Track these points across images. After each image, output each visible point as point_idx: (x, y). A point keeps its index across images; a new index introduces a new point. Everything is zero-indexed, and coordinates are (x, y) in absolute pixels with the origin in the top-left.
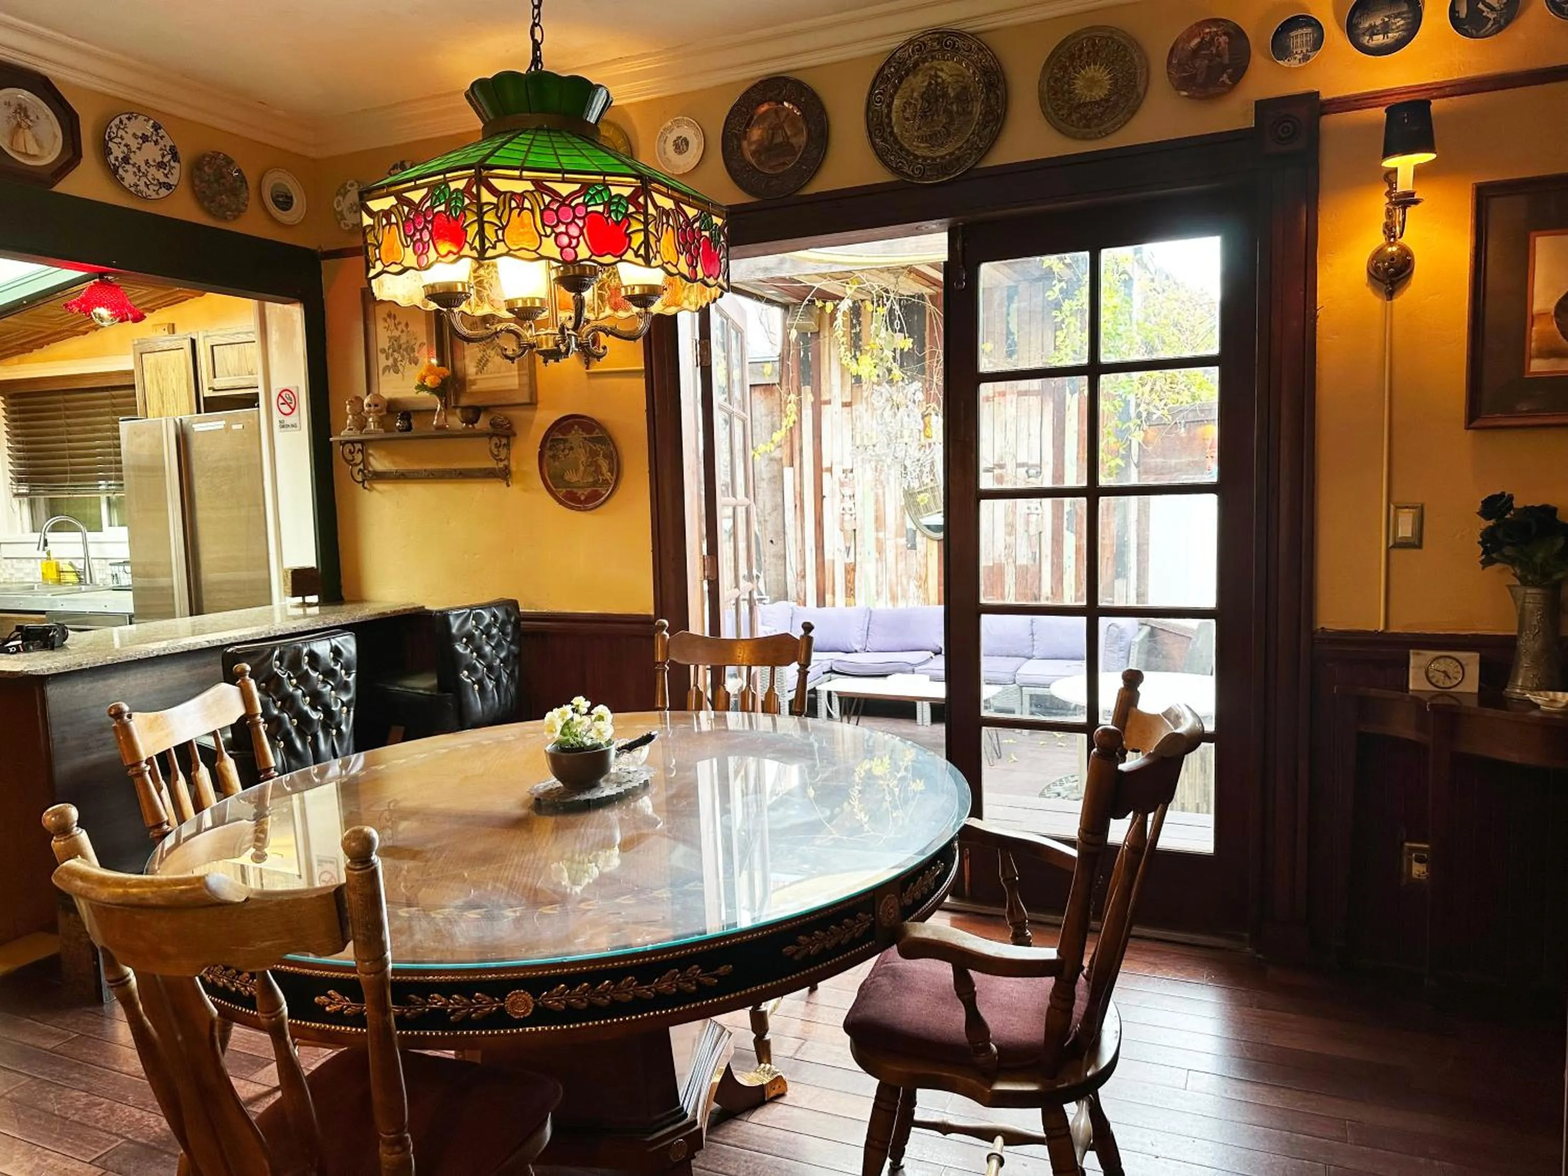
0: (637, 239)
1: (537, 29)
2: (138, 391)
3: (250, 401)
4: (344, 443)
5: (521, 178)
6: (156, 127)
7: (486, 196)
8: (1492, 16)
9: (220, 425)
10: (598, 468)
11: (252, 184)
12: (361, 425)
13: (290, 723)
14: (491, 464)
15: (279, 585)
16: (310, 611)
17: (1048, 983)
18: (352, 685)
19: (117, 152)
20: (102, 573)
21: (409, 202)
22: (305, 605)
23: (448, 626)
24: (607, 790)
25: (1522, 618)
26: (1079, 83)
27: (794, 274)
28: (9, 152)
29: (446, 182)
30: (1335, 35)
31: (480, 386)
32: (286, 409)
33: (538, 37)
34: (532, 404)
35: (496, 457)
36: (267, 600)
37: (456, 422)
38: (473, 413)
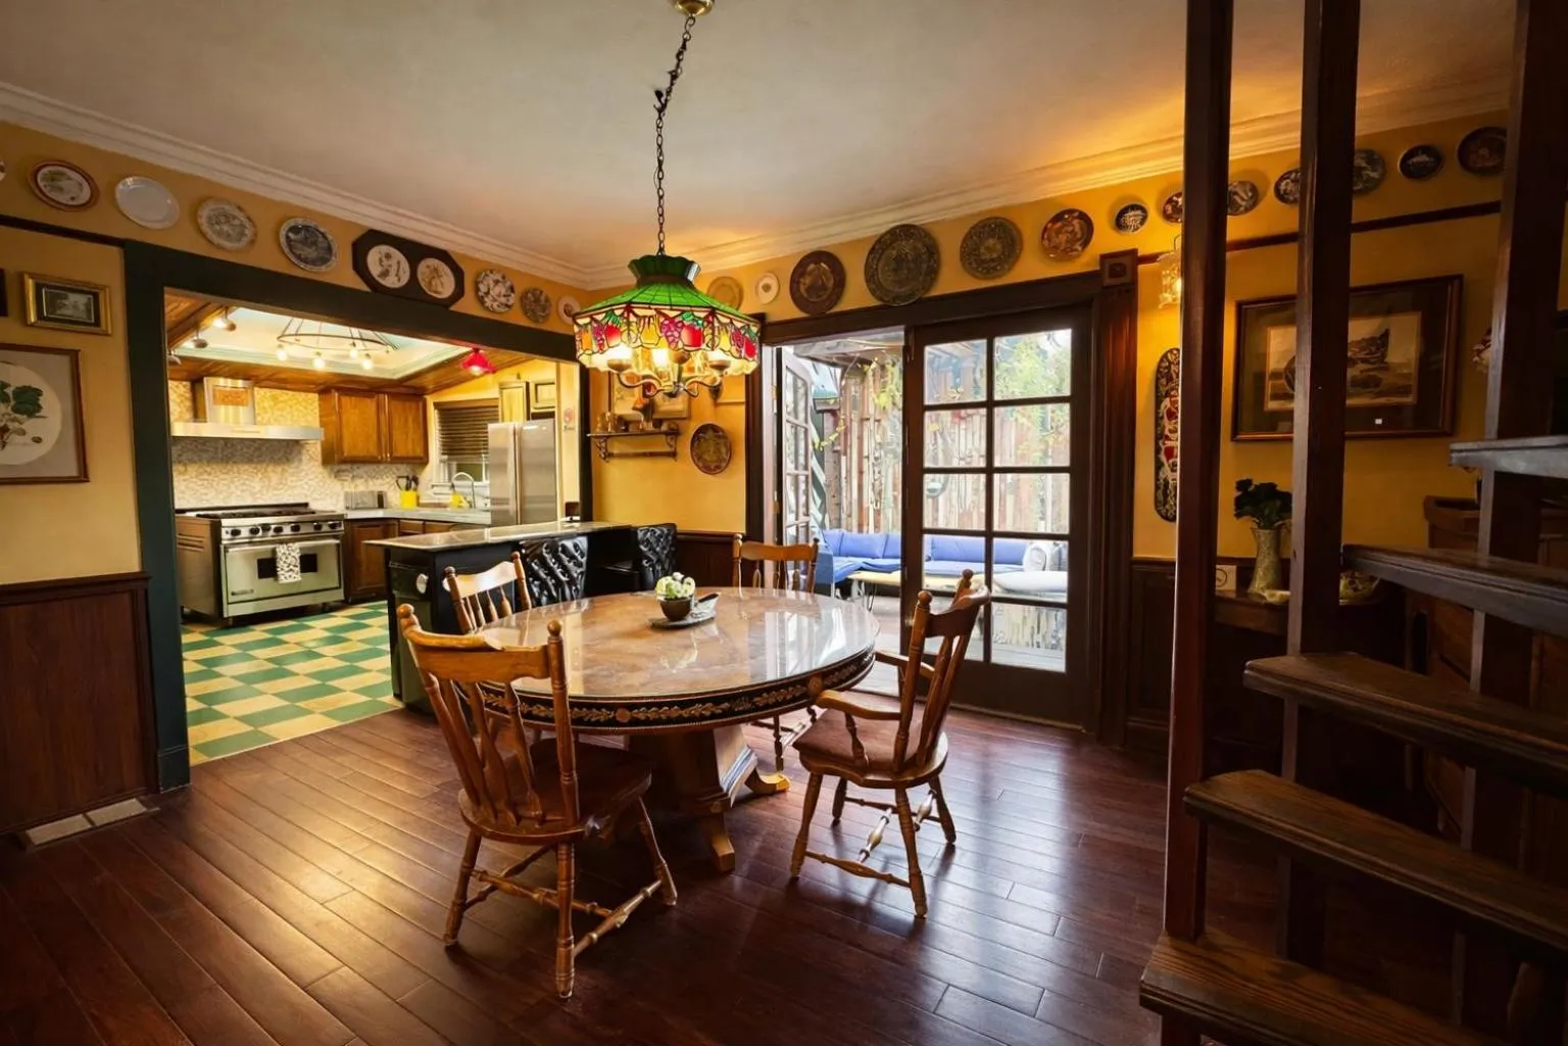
0: (707, 339)
1: (661, 235)
2: (500, 409)
3: (551, 415)
4: (596, 437)
5: (650, 308)
6: (504, 277)
7: (632, 318)
8: (1243, 203)
9: (534, 427)
10: (720, 452)
11: (553, 303)
12: (605, 428)
13: (551, 582)
14: (667, 449)
15: (560, 510)
16: (574, 524)
17: (896, 724)
18: (584, 565)
19: (483, 288)
20: (480, 503)
21: (596, 321)
22: (572, 521)
23: (636, 534)
24: (690, 620)
25: (1259, 548)
26: (999, 247)
27: (846, 350)
28: (427, 290)
29: (613, 310)
30: (1154, 216)
31: (662, 409)
32: (567, 419)
33: (662, 238)
34: (689, 418)
35: (671, 446)
36: (556, 519)
37: (650, 427)
38: (658, 423)
